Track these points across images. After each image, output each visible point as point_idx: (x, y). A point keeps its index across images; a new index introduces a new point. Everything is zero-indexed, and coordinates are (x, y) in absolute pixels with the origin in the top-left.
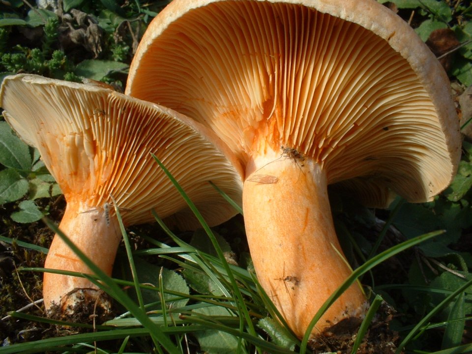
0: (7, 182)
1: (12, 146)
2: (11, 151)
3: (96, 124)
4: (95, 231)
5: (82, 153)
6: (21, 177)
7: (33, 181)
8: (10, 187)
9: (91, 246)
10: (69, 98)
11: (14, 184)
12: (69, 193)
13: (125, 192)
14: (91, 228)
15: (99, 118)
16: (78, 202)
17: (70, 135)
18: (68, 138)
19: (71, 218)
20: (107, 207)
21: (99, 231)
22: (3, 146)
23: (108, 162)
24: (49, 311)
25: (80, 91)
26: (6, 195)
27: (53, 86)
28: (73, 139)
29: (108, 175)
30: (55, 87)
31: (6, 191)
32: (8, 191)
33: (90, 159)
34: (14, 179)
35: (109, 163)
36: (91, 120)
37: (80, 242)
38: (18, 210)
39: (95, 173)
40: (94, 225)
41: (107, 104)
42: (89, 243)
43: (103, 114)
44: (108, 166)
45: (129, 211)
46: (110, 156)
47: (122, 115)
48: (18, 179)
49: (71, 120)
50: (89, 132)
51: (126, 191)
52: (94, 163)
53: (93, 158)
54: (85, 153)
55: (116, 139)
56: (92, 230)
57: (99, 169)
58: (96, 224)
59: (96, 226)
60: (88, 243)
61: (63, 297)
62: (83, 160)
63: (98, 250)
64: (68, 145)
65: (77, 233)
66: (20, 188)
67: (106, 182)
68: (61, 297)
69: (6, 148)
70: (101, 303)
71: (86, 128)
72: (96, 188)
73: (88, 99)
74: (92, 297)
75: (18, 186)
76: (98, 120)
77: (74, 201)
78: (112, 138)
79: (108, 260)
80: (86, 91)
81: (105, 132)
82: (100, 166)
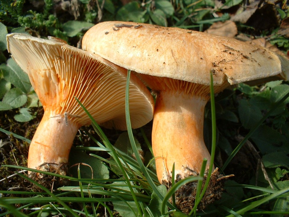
0: (14, 95)
1: (20, 74)
2: (19, 77)
3: (57, 64)
4: (58, 129)
5: (51, 82)
6: (23, 93)
7: (30, 96)
8: (16, 99)
9: (55, 138)
10: (39, 48)
11: (19, 97)
12: (46, 105)
13: (76, 106)
14: (56, 127)
15: (58, 61)
16: (50, 111)
17: (43, 70)
18: (43, 72)
19: (45, 120)
20: (66, 114)
21: (61, 129)
22: (14, 73)
23: (66, 87)
24: (30, 175)
25: (45, 44)
26: (13, 103)
27: (29, 41)
28: (45, 73)
29: (66, 95)
30: (31, 41)
31: (14, 101)
32: (15, 101)
33: (56, 85)
34: (19, 94)
35: (67, 88)
36: (54, 62)
37: (49, 135)
38: (19, 113)
39: (59, 94)
40: (58, 125)
41: (62, 52)
42: (55, 136)
43: (60, 58)
44: (66, 90)
45: (80, 117)
46: (67, 84)
47: (71, 59)
48: (21, 94)
49: (43, 61)
50: (54, 68)
51: (77, 105)
52: (58, 89)
53: (58, 85)
54: (53, 82)
55: (69, 74)
56: (57, 128)
57: (61, 92)
58: (60, 124)
59: (59, 126)
60: (54, 136)
61: (37, 167)
62: (52, 86)
63: (60, 140)
64: (43, 76)
65: (48, 130)
66: (22, 100)
67: (65, 99)
68: (36, 167)
69: (16, 75)
70: (60, 172)
71: (52, 67)
72: (60, 103)
73: (50, 50)
74: (54, 169)
75: (21, 99)
76: (57, 62)
77: (48, 110)
78: (67, 73)
79: (66, 146)
80: (48, 44)
81: (62, 69)
82: (61, 90)
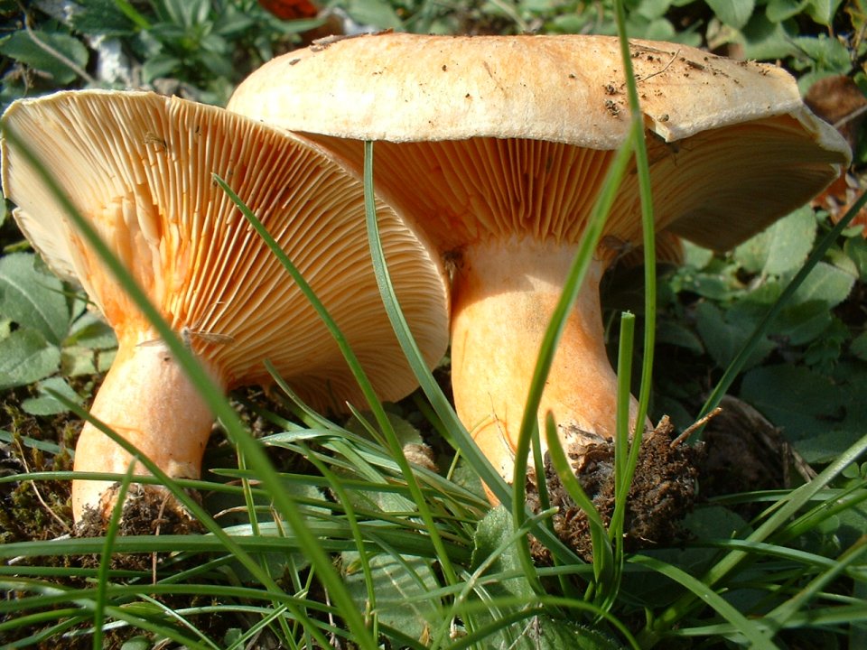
0: (21, 351)
1: (36, 294)
2: (33, 302)
3: (153, 169)
4: (165, 379)
5: (137, 238)
6: (48, 343)
7: (70, 351)
8: (27, 360)
9: (157, 404)
10: (100, 120)
11: (36, 354)
12: (122, 322)
13: (217, 301)
14: (159, 373)
15: (158, 155)
16: (135, 332)
17: (114, 202)
18: (112, 209)
19: (123, 361)
20: (186, 333)
21: (174, 378)
22: (20, 293)
23: (183, 246)
24: (79, 524)
25: (116, 99)
26: (18, 372)
27: (72, 99)
28: (120, 212)
29: (185, 273)
30: (76, 100)
31: (20, 367)
32: (24, 367)
33: (152, 247)
34: (35, 346)
35: (186, 248)
36: (144, 162)
37: (138, 397)
38: (36, 394)
39: (163, 274)
40: (163, 368)
41: (167, 123)
42: (155, 399)
43: (164, 146)
44: (184, 253)
46: (185, 233)
47: (195, 145)
48: (43, 347)
49: (112, 172)
50: (144, 189)
51: (218, 299)
52: (159, 257)
53: (158, 246)
54: (142, 237)
55: (191, 197)
56: (161, 376)
57: (168, 266)
58: (168, 366)
59: (167, 370)
60: (152, 399)
61: (104, 494)
62: (140, 251)
63: (171, 412)
64: (112, 224)
65: (133, 383)
66: (45, 361)
67: (182, 286)
68: (100, 494)
69: (26, 298)
70: (177, 505)
71: (139, 182)
72: (166, 301)
73: (134, 118)
74: (158, 493)
75: (41, 359)
76: (156, 163)
77: (129, 333)
78: (185, 195)
79: (192, 431)
80: (126, 98)
81: (171, 183)
82: (169, 257)
